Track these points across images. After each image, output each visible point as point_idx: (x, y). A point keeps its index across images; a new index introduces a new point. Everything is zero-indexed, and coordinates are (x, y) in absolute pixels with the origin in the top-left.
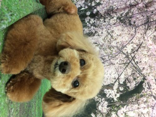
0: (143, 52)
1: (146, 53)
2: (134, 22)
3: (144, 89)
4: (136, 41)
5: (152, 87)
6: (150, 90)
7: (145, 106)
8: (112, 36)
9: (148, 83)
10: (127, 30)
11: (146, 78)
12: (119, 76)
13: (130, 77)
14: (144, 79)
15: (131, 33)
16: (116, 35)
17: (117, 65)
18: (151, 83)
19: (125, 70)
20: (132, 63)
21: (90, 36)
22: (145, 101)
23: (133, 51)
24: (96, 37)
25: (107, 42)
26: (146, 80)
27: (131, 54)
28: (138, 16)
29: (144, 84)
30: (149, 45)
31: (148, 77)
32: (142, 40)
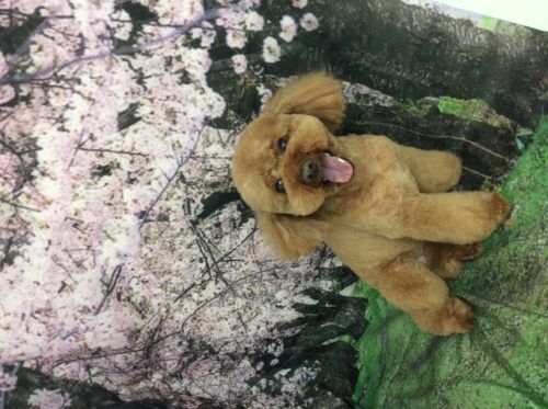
0: (180, 281)
1: (174, 278)
2: (180, 343)
3: (202, 201)
4: (189, 306)
5: (181, 202)
6: (190, 197)
7: (212, 162)
8: (240, 318)
9: (190, 213)
10: (202, 328)
11: (191, 225)
12: (251, 236)
13: (229, 230)
14: (195, 223)
15: (196, 322)
16: (229, 321)
17: (249, 259)
18: (181, 212)
19: (234, 247)
20: (213, 259)
21: (287, 323)
22: (210, 173)
23: (203, 285)
24: (275, 320)
25: (254, 308)
26: (191, 221)
27: (210, 279)
28: (168, 354)
29: (199, 212)
30: (160, 294)
31: (185, 228)
32: (174, 306)
